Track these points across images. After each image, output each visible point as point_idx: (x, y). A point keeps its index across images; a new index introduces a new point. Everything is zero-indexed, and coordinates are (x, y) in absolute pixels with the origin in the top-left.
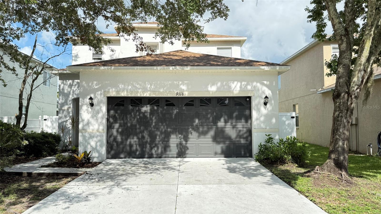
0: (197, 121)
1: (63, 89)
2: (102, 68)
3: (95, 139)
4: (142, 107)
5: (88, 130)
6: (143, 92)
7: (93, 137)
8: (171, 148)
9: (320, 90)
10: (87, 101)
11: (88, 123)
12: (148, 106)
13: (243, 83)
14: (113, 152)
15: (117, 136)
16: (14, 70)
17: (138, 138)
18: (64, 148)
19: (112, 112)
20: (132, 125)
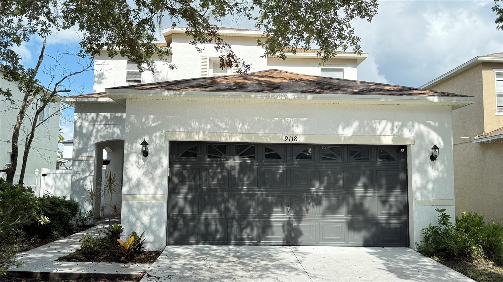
0: (317, 185)
1: (81, 127)
2: (166, 93)
3: (149, 211)
4: (227, 159)
5: (138, 196)
6: (231, 135)
7: (146, 208)
8: (274, 229)
9: (477, 137)
10: (138, 146)
11: (139, 184)
12: (237, 157)
13: (396, 123)
14: (176, 234)
15: (184, 208)
16: (8, 94)
17: (219, 211)
18: (80, 223)
19: (177, 167)
20: (209, 189)
